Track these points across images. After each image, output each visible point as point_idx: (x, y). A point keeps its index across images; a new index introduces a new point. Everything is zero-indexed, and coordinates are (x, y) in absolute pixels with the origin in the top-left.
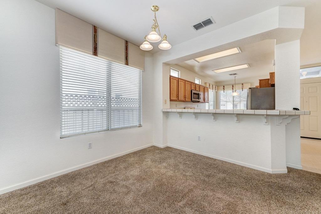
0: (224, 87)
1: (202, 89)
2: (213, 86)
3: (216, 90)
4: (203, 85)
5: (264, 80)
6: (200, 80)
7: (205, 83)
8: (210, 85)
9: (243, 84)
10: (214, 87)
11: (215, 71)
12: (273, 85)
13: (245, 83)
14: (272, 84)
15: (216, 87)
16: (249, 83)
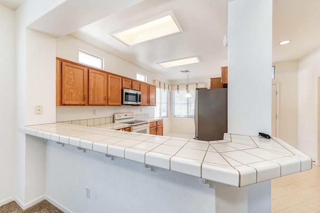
0: (178, 86)
1: (144, 88)
2: (165, 85)
3: (169, 89)
4: (151, 83)
5: (216, 79)
6: (146, 76)
7: (154, 81)
8: (160, 83)
9: (197, 84)
10: (167, 86)
11: (160, 64)
12: (225, 86)
13: (199, 83)
14: (224, 84)
15: (170, 86)
16: (203, 83)
